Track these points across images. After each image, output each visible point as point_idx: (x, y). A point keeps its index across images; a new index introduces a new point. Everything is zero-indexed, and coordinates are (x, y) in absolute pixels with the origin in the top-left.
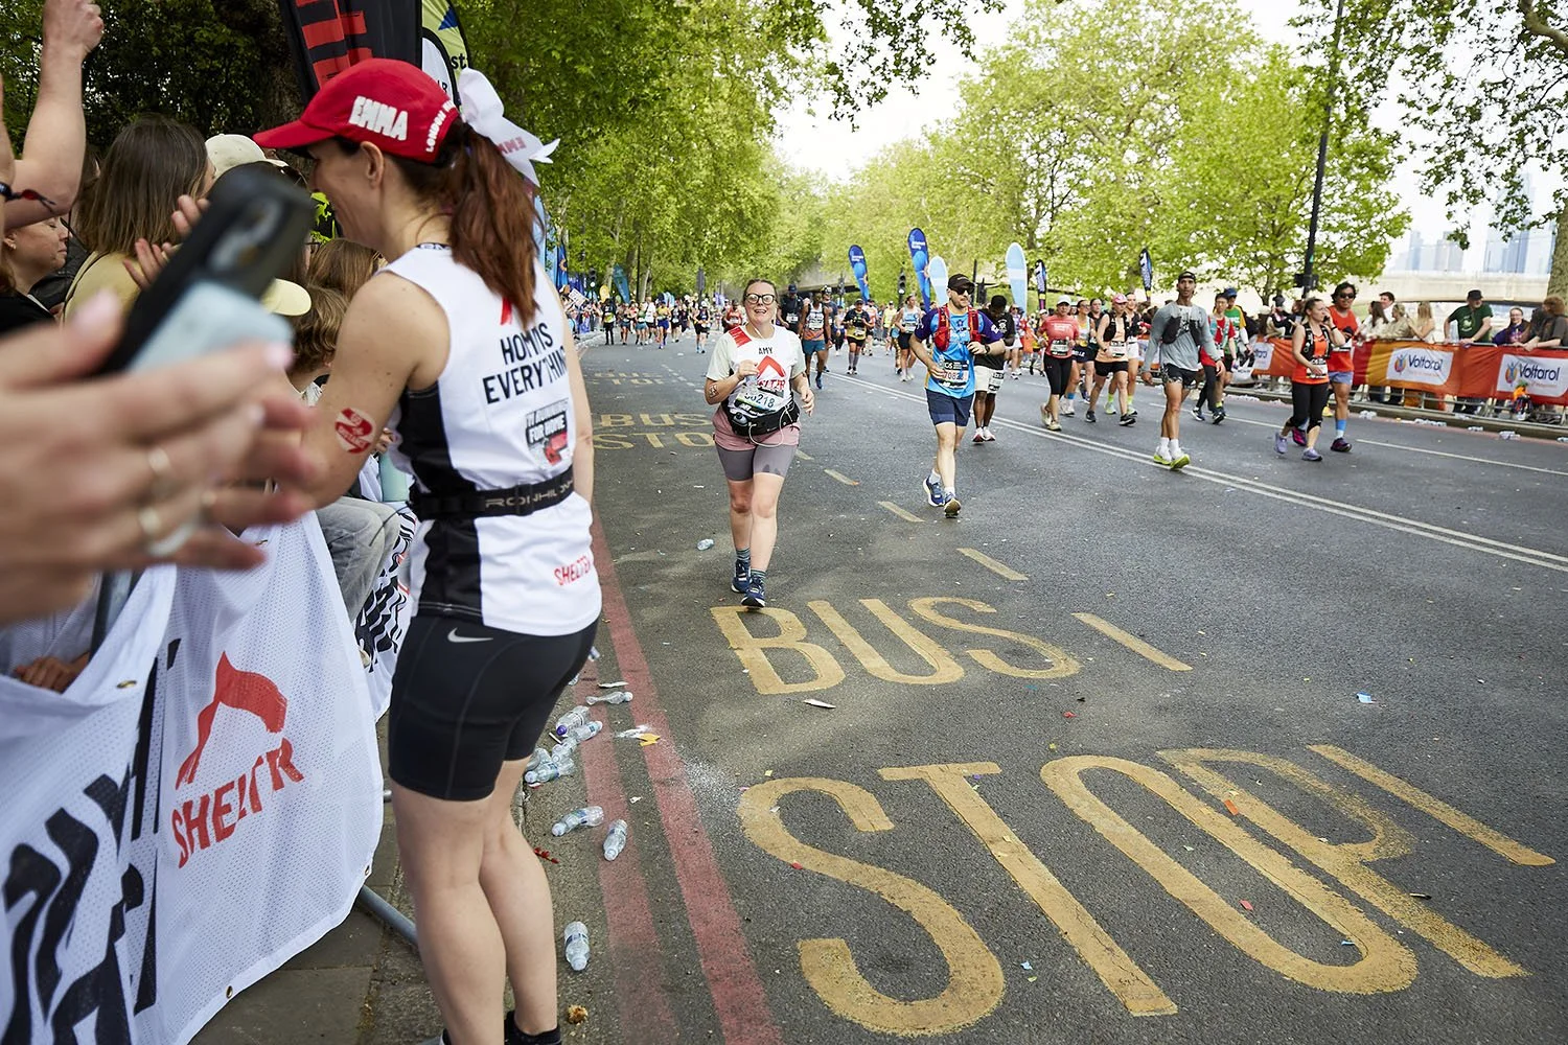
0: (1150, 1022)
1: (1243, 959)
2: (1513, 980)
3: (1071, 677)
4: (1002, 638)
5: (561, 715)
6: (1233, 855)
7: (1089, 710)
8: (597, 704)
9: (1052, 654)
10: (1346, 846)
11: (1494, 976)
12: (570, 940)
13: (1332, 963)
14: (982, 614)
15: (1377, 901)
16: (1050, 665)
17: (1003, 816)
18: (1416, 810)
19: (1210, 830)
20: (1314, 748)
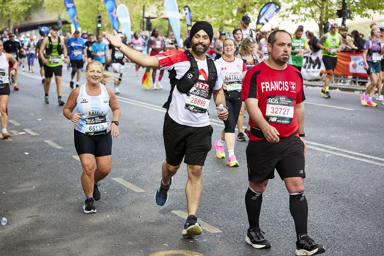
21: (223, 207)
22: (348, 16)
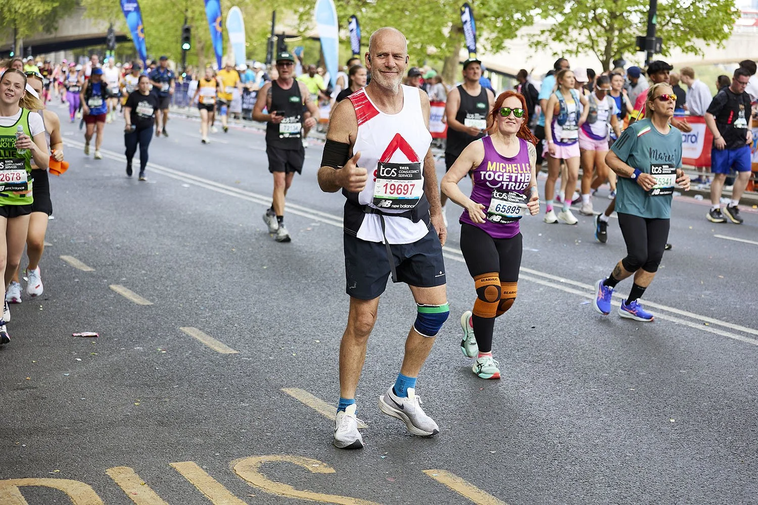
14: (318, 476)
21: (377, 385)
22: (658, 49)
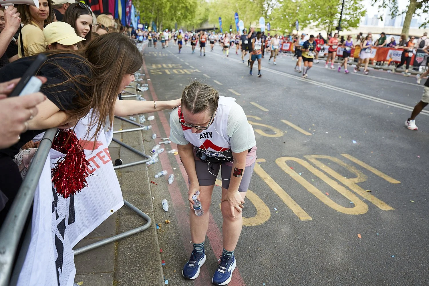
0: (306, 222)
1: (327, 207)
2: (390, 211)
3: (282, 137)
4: (264, 127)
5: (154, 147)
6: (324, 182)
7: (287, 145)
8: (161, 144)
9: (276, 131)
10: (351, 179)
11: (386, 210)
12: (163, 204)
13: (348, 207)
14: (258, 120)
15: (358, 192)
16: (276, 134)
17: (267, 172)
18: (367, 170)
19: (318, 175)
20: (342, 155)
